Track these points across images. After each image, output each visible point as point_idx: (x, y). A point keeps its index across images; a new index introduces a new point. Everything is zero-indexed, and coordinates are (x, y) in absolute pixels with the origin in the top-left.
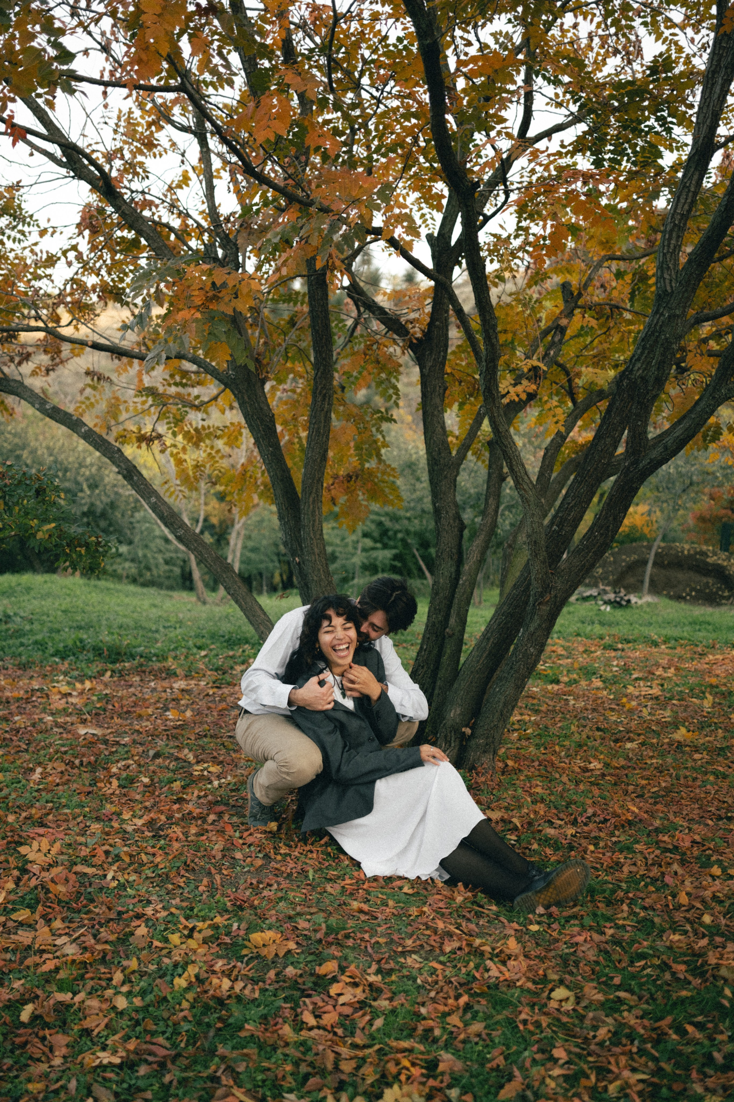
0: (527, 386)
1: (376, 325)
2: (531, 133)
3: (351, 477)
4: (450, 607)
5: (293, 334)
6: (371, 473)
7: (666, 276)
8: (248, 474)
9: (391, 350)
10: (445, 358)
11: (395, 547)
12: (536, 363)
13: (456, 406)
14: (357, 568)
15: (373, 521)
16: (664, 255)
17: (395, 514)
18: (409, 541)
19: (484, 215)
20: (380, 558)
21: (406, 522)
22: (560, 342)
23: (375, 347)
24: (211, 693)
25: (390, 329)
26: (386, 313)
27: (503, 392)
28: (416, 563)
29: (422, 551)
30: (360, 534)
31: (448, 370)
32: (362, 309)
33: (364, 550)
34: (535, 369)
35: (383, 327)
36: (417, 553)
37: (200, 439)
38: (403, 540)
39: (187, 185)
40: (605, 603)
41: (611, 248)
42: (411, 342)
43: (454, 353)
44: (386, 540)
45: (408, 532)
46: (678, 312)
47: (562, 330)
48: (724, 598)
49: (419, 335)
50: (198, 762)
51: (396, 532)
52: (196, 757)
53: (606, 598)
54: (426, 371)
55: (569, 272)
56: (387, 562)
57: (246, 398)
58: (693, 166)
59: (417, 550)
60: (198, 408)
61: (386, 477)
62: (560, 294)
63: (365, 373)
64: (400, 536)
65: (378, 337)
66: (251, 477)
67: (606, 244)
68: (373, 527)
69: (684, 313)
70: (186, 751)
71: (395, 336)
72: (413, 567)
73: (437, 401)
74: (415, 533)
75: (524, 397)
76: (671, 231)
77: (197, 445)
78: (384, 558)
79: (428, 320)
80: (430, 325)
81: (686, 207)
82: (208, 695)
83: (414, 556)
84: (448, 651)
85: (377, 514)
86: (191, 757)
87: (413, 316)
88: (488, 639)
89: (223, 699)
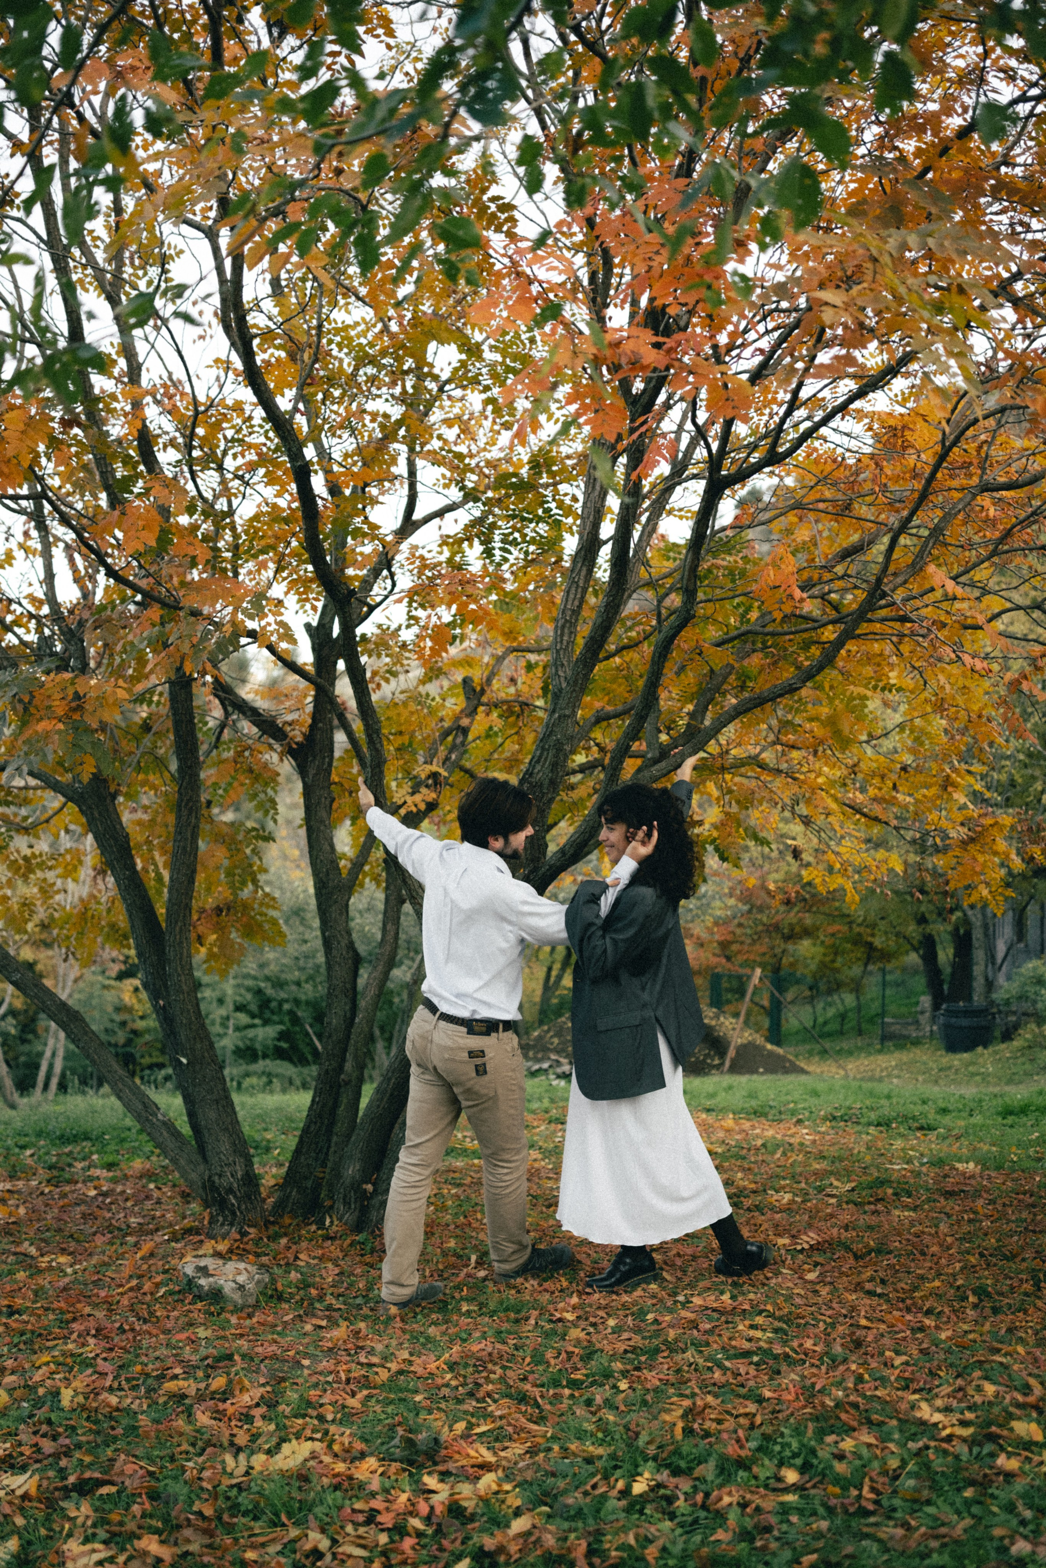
0: (427, 795)
1: (247, 727)
2: (417, 515)
3: (221, 911)
4: (345, 1050)
5: (147, 740)
6: (246, 906)
7: (561, 673)
8: (90, 914)
9: (267, 756)
10: (330, 764)
11: (281, 1022)
12: (434, 768)
13: (348, 822)
14: (229, 1054)
15: (248, 989)
16: (558, 652)
17: (278, 978)
18: (299, 1014)
19: (369, 605)
20: (260, 1038)
21: (294, 988)
22: (463, 744)
23: (247, 754)
24: (47, 1190)
25: (264, 732)
26: (260, 715)
27: (400, 802)
28: (311, 1044)
29: (318, 1026)
30: (231, 1007)
31: (335, 778)
32: (230, 709)
33: (238, 1029)
34: (434, 775)
35: (255, 730)
36: (310, 1030)
37: (30, 870)
38: (291, 1012)
39: (11, 565)
40: (559, 1077)
41: (515, 639)
42: (290, 747)
43: (341, 759)
44: (267, 1014)
45: (297, 1002)
46: (567, 712)
47: (465, 731)
48: (714, 1067)
49: (299, 739)
50: (42, 1255)
51: (281, 1003)
52: (39, 1249)
53: (559, 1070)
54: (309, 780)
55: (470, 665)
56: (270, 1042)
57: (96, 815)
58: (580, 560)
59: (311, 1026)
60: (26, 830)
61: (264, 910)
62: (460, 690)
63: (236, 784)
64: (286, 1007)
65: (250, 742)
66: (93, 917)
67: (509, 634)
68: (249, 996)
69: (574, 713)
70: (26, 1244)
71: (272, 741)
72: (306, 1050)
73: (324, 814)
74: (308, 1003)
75: (423, 807)
76: (563, 627)
77: (25, 877)
78: (265, 1039)
79: (310, 721)
80: (311, 727)
81: (576, 603)
82: (42, 1193)
83: (307, 1034)
84: (344, 1100)
85: (255, 978)
86: (33, 1251)
87: (289, 718)
88: (389, 1079)
89: (64, 1196)
